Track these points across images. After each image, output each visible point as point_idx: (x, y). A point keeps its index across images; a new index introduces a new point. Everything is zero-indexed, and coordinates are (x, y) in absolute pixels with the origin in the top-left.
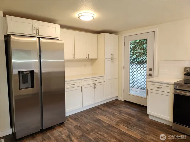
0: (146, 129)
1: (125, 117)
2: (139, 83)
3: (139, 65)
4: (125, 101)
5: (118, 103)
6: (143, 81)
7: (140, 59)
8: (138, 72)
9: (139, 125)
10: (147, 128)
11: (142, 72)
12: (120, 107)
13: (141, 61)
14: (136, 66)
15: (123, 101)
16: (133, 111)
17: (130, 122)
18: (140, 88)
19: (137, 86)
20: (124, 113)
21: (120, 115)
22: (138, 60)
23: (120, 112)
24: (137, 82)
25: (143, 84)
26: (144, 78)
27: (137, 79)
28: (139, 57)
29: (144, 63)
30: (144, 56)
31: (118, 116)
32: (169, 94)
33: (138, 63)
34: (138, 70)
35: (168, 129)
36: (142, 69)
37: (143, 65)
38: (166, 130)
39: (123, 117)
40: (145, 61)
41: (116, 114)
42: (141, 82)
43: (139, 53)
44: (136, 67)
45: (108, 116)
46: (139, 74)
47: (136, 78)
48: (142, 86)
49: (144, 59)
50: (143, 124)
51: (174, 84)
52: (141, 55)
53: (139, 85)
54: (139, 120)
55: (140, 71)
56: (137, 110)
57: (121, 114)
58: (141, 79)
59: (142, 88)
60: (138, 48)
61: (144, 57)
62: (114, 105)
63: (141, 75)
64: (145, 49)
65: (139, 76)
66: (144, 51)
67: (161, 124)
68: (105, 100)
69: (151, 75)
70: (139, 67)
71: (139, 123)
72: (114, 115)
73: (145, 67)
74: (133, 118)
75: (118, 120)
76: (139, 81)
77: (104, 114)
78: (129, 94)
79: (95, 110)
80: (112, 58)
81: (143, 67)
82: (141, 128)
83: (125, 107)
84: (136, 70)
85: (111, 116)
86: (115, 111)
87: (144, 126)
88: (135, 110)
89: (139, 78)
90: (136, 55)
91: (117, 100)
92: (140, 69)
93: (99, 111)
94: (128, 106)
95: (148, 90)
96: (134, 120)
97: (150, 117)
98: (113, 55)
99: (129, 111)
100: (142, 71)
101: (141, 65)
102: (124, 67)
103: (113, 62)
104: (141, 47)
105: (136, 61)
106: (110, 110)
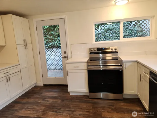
0: (72, 106)
1: (50, 102)
2: (52, 65)
3: (50, 49)
4: (45, 85)
5: (38, 89)
6: (55, 63)
7: (50, 44)
8: (49, 56)
9: (64, 105)
10: (72, 104)
11: (53, 56)
12: (42, 93)
13: (51, 46)
14: (48, 50)
15: (43, 85)
16: (55, 93)
17: (56, 105)
18: (53, 69)
19: (51, 68)
20: (47, 98)
21: (44, 102)
22: (48, 46)
23: (44, 99)
24: (50, 64)
25: (55, 66)
26: (55, 60)
27: (50, 62)
28: (49, 43)
29: (54, 48)
30: (53, 41)
31: (43, 104)
32: (84, 71)
33: (49, 48)
34: (50, 54)
35: (86, 99)
36: (53, 53)
37: (53, 50)
38: (85, 100)
39: (48, 102)
40: (54, 45)
41: (39, 102)
42: (53, 64)
43: (49, 39)
44: (48, 52)
45: (31, 107)
46: (51, 57)
47: (48, 61)
48: (55, 68)
49: (54, 44)
50: (67, 103)
51: (87, 62)
52: (50, 40)
53: (52, 67)
54: (63, 99)
55: (51, 55)
56: (58, 90)
57: (45, 100)
58: (53, 61)
59: (54, 69)
60: (47, 34)
61: (53, 43)
62: (35, 93)
63: (53, 58)
64: (53, 35)
65: (51, 60)
66: (52, 37)
67: (80, 96)
68: (24, 91)
69: (65, 57)
70: (50, 52)
71: (64, 103)
72: (37, 104)
73: (55, 51)
74: (57, 100)
75: (43, 108)
76: (51, 63)
77: (26, 107)
78: (48, 77)
79: (13, 107)
80: (26, 44)
81: (53, 51)
82: (67, 108)
83: (45, 91)
84: (48, 54)
85: (35, 107)
86: (37, 100)
87: (69, 104)
88: (56, 91)
89: (51, 61)
90: (46, 41)
91: (36, 87)
92: (52, 53)
93: (18, 106)
94: (50, 90)
95: (68, 71)
96: (59, 101)
97: (71, 94)
98: (26, 40)
99: (51, 94)
100: (53, 54)
101: (51, 49)
102: (39, 52)
103: (27, 48)
104: (49, 33)
105: (47, 46)
106: (32, 100)
